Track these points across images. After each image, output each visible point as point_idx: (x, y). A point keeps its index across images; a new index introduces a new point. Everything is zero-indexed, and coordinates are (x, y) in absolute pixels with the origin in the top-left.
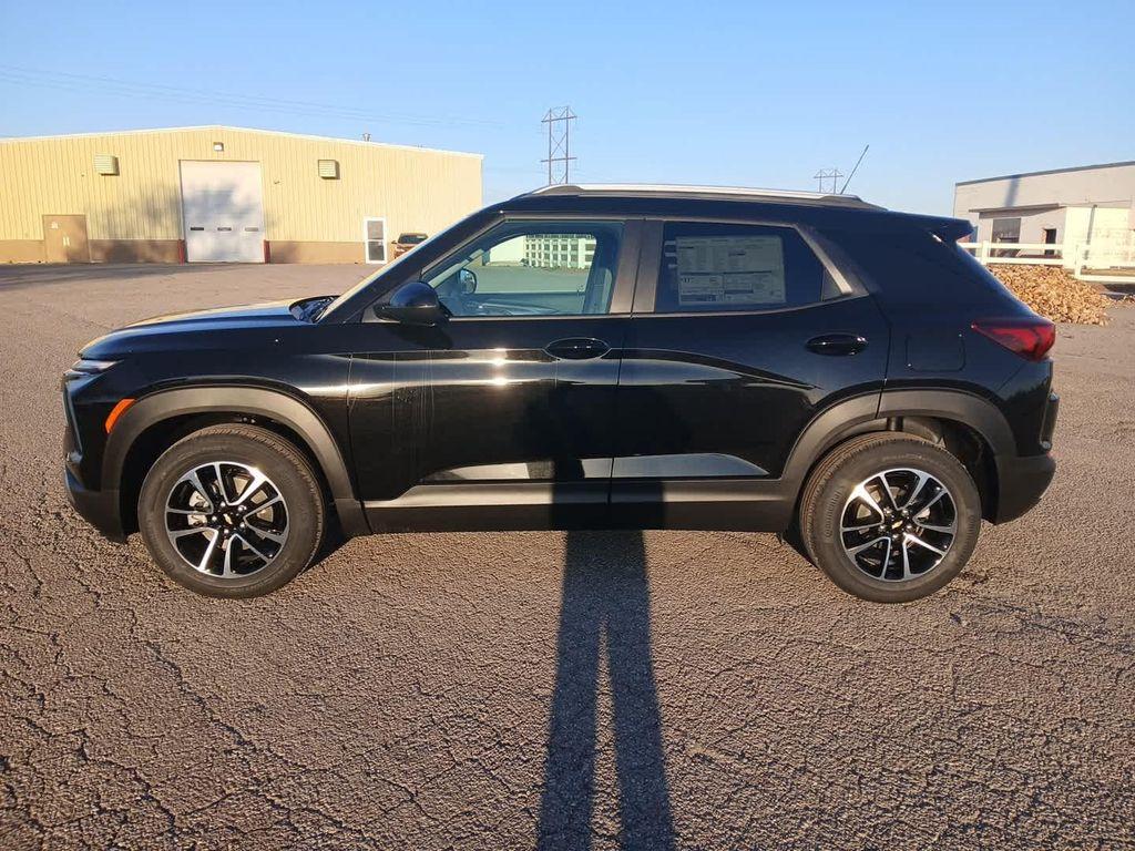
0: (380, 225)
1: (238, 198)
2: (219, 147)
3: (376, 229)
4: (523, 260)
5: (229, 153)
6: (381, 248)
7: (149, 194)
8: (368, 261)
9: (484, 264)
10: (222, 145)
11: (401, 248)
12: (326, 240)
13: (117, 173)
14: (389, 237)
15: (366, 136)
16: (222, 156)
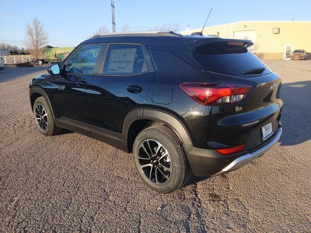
0: (290, 47)
5: (247, 29)
8: (285, 58)
10: (246, 26)
11: (293, 54)
15: (292, 19)
16: (245, 29)
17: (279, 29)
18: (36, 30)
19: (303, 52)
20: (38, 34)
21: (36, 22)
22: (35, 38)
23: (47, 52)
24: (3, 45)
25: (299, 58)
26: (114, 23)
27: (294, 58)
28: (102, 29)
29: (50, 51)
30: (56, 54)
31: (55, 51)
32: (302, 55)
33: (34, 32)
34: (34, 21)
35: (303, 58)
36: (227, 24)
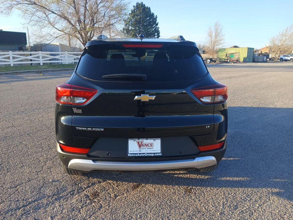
18: (216, 32)
20: (217, 35)
21: (217, 26)
22: (213, 39)
23: (221, 52)
24: (199, 45)
29: (224, 51)
30: (227, 54)
31: (226, 51)
33: (214, 34)
34: (215, 24)
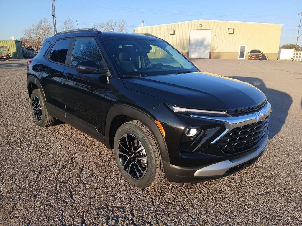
0: (245, 47)
1: (206, 43)
2: (201, 26)
3: (243, 49)
4: (292, 59)
5: (203, 28)
6: (244, 54)
7: (183, 41)
8: (239, 58)
9: (278, 60)
10: (202, 25)
11: (251, 54)
12: (226, 52)
13: (174, 34)
14: (247, 51)
15: (244, 20)
16: (201, 28)
17: (234, 30)
19: (259, 52)
25: (257, 58)
26: (54, 16)
27: (252, 58)
28: (43, 22)
32: (259, 55)
35: (261, 58)
36: (182, 22)
